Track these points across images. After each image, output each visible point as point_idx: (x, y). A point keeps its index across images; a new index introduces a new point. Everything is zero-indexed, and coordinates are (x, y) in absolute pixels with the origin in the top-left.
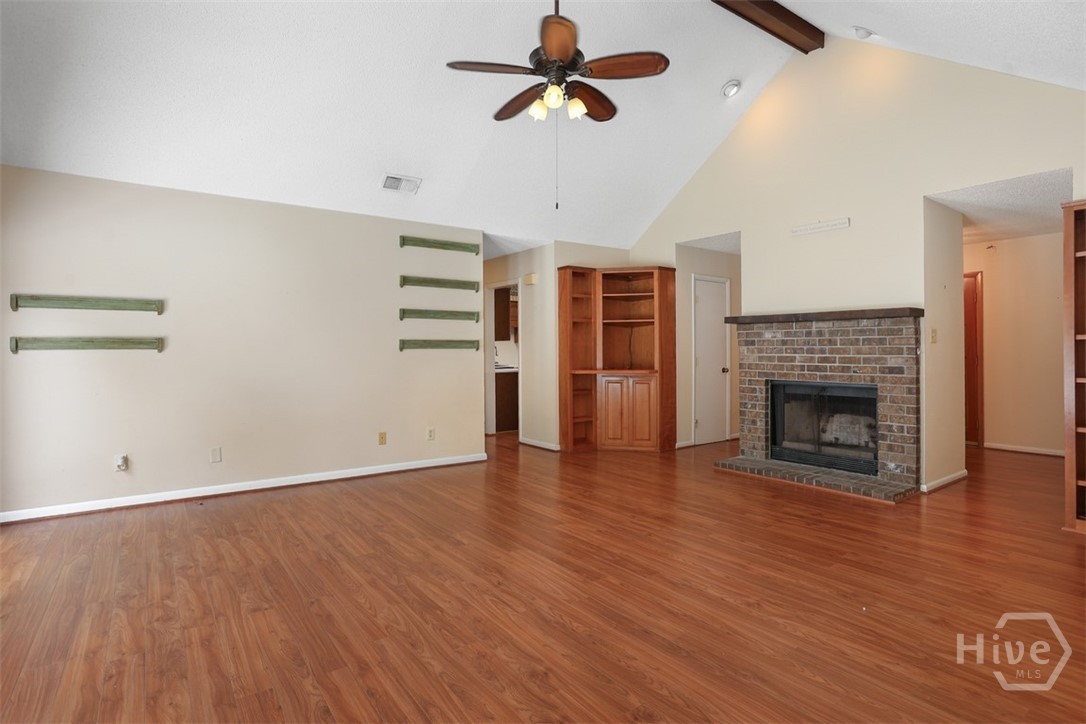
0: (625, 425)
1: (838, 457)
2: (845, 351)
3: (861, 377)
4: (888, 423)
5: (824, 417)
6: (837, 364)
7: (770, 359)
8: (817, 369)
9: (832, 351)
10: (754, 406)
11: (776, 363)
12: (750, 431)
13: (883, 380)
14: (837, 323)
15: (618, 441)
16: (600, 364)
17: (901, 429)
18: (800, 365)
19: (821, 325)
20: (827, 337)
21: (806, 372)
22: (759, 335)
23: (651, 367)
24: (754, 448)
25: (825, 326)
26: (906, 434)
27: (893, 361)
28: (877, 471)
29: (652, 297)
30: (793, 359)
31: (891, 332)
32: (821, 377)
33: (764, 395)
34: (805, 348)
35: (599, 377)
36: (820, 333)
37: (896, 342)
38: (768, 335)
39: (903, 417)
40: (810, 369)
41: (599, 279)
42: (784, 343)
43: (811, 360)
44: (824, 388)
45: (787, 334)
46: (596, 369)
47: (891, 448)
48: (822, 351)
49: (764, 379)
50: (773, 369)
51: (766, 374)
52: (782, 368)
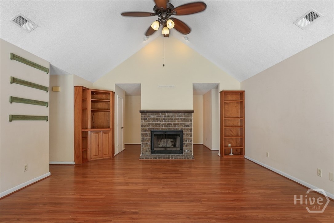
0: (100, 149)
1: (171, 151)
2: (175, 121)
3: (179, 128)
4: (186, 140)
5: (159, 140)
6: (173, 125)
7: (152, 124)
8: (167, 126)
9: (171, 121)
10: (147, 139)
11: (154, 125)
12: (145, 146)
13: (185, 129)
14: (173, 114)
15: (97, 156)
16: (89, 127)
17: (189, 141)
18: (162, 126)
19: (169, 114)
20: (170, 117)
21: (164, 127)
22: (149, 116)
23: (109, 128)
24: (147, 151)
25: (170, 114)
26: (190, 142)
27: (187, 124)
28: (183, 153)
29: (110, 102)
30: (160, 124)
31: (187, 116)
32: (168, 129)
33: (150, 135)
34: (163, 120)
35: (89, 132)
36: (168, 116)
37: (188, 119)
38: (152, 117)
39: (189, 138)
40: (165, 126)
41: (90, 93)
42: (157, 119)
43: (165, 124)
44: (166, 132)
45: (158, 116)
46: (88, 129)
47: (186, 146)
48: (169, 121)
49: (150, 130)
50: (153, 127)
51: (151, 129)
52: (156, 126)
